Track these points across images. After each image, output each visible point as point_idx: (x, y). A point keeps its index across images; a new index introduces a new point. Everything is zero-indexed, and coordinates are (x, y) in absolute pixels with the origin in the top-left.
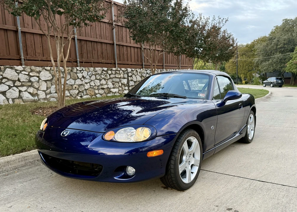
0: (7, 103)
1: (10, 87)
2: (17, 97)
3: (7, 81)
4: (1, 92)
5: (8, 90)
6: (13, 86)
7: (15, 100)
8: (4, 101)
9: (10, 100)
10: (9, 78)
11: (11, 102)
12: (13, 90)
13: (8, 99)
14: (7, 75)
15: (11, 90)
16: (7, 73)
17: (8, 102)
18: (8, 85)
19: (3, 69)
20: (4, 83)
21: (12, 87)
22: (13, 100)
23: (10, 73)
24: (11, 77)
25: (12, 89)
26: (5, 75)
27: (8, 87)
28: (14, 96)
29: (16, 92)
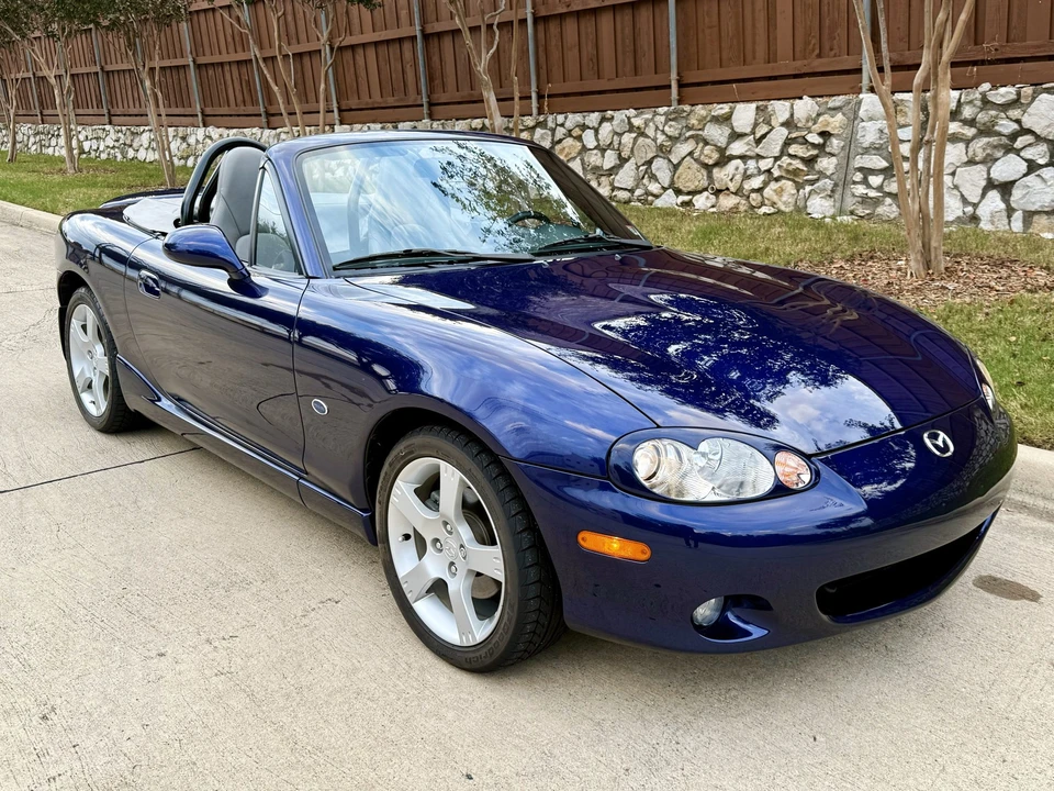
0: (1002, 225)
1: (1032, 167)
2: (1046, 209)
3: (1030, 145)
4: (996, 183)
5: (1025, 175)
6: (1046, 165)
7: (1036, 218)
8: (992, 216)
9: (1018, 215)
10: (1038, 131)
11: (1017, 224)
12: (1038, 180)
13: (1010, 211)
14: (1035, 119)
15: (1031, 177)
16: (1035, 115)
17: (1010, 221)
18: (1026, 160)
19: (1027, 97)
20: (1018, 152)
21: (1042, 166)
22: (1029, 216)
23: (1046, 113)
24: (1048, 126)
25: (1038, 175)
26: (1028, 122)
27: (1023, 167)
28: (1034, 203)
29: (1048, 190)
